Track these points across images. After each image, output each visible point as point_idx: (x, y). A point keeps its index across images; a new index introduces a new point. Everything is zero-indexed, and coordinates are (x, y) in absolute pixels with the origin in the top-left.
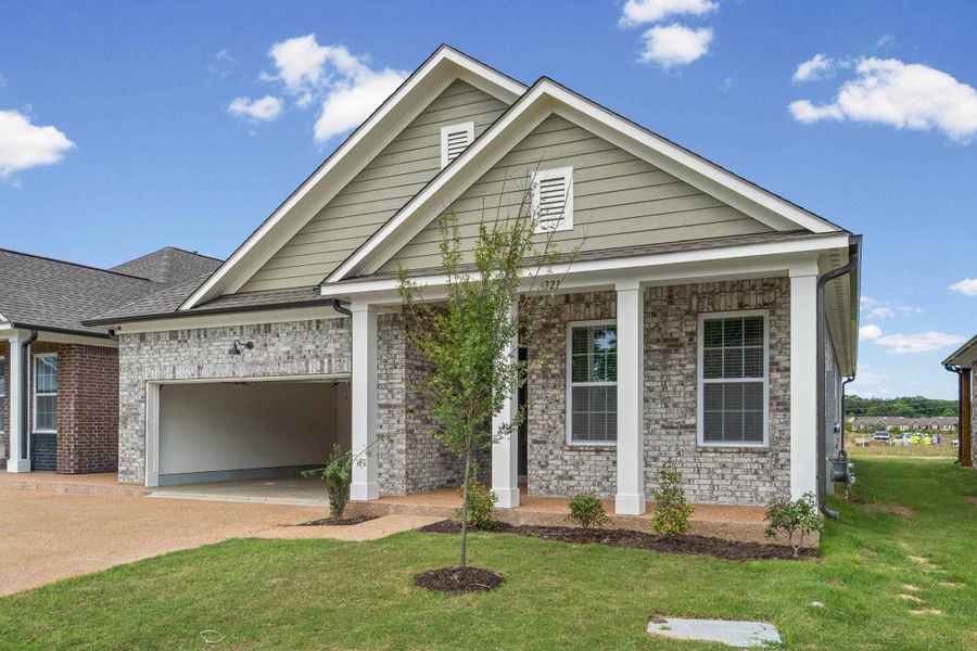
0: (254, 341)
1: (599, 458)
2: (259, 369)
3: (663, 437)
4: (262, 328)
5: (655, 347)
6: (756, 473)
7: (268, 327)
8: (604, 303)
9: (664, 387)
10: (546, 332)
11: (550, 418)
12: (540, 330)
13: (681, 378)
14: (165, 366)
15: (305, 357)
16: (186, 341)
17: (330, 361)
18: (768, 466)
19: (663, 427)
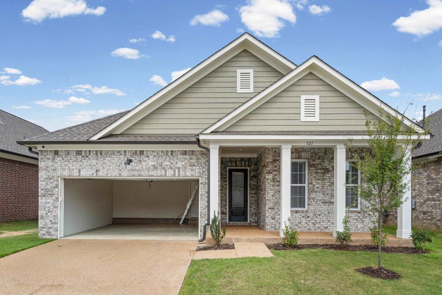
0: (133, 159)
1: (297, 215)
2: (136, 173)
3: (322, 207)
4: (138, 152)
5: (320, 171)
6: (357, 220)
7: (142, 152)
8: (299, 152)
9: (323, 187)
10: (274, 163)
11: (276, 198)
12: (271, 162)
13: (329, 184)
14: (73, 170)
15: (164, 168)
16: (88, 157)
17: (179, 171)
18: (361, 217)
19: (323, 203)
